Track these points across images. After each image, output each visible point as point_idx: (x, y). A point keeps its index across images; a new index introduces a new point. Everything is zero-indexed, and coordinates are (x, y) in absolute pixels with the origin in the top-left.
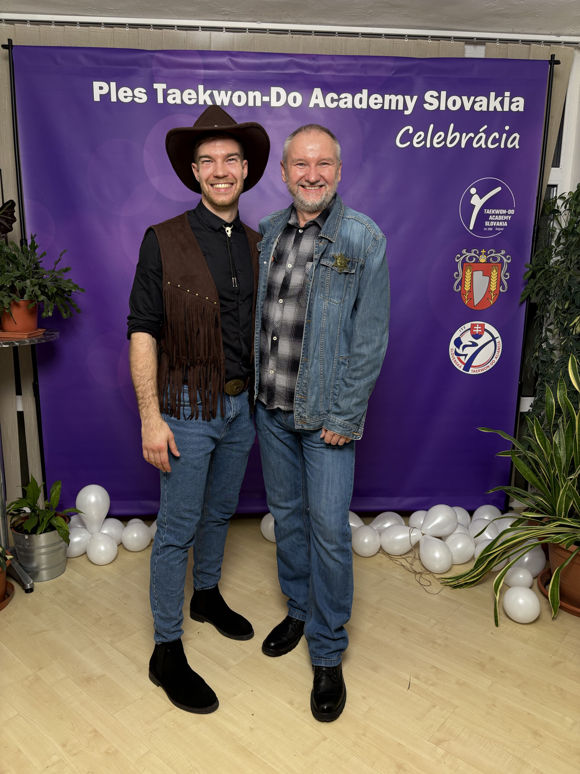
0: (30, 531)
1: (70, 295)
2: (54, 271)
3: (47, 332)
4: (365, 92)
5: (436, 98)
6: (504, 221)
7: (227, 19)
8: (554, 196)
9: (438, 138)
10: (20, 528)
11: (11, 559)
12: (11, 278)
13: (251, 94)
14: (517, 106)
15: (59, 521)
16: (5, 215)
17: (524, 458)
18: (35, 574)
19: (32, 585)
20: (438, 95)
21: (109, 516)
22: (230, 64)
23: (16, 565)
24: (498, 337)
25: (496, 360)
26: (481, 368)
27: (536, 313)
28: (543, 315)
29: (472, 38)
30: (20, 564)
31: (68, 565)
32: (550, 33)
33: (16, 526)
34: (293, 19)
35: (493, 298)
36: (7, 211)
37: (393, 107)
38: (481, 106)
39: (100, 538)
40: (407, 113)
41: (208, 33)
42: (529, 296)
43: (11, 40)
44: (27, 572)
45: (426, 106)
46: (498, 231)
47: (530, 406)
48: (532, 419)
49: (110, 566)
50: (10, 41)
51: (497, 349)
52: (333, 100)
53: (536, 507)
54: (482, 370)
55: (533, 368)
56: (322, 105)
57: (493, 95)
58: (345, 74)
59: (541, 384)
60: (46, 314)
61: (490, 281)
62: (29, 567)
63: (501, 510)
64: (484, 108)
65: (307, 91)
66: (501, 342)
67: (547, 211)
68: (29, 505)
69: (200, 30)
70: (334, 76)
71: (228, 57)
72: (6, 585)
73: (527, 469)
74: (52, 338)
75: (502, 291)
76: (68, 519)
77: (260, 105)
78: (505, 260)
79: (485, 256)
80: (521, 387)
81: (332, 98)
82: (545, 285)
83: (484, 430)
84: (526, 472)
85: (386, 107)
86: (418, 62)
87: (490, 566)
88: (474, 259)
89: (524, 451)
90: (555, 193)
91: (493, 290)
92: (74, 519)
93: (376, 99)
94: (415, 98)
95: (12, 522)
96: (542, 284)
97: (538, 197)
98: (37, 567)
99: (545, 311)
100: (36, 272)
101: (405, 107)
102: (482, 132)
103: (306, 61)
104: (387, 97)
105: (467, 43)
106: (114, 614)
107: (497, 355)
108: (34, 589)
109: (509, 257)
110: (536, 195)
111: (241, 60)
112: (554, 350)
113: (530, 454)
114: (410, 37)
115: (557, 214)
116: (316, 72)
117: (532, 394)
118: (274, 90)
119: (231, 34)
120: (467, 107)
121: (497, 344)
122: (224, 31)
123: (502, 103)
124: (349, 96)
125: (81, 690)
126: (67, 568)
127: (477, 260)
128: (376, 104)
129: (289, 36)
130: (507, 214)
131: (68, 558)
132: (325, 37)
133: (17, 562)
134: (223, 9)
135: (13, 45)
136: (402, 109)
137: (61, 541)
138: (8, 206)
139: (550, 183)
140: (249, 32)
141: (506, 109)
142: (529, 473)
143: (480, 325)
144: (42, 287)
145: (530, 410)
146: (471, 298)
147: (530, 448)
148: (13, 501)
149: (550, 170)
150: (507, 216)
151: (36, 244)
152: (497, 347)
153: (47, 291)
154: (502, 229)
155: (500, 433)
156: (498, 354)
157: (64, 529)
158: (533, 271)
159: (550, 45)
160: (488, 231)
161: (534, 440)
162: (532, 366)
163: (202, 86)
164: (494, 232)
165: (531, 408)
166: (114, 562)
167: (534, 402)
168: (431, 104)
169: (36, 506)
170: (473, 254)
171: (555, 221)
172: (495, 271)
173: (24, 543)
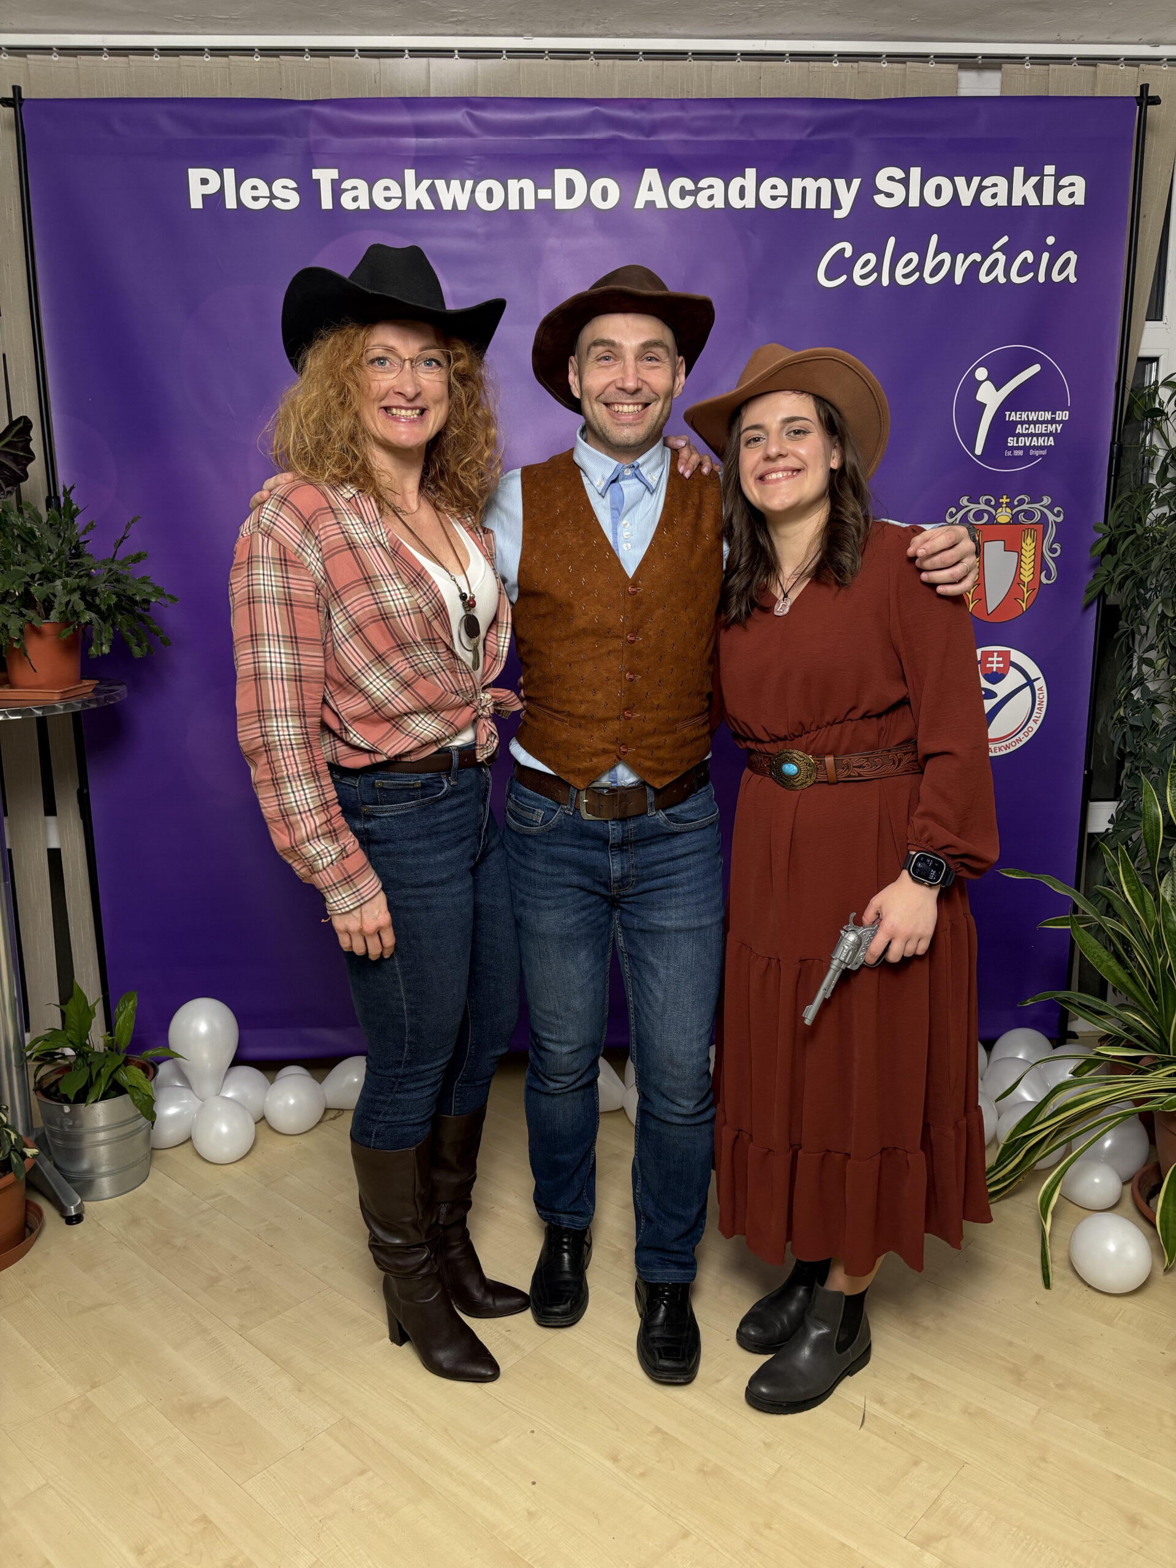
0: (72, 1098)
1: (148, 610)
2: (113, 561)
3: (101, 687)
4: (751, 173)
5: (900, 181)
6: (1048, 435)
7: (463, 32)
8: (1153, 380)
9: (906, 265)
10: (53, 1089)
11: (34, 1156)
12: (23, 577)
13: (513, 185)
14: (1072, 195)
15: (132, 1075)
16: (13, 449)
17: (1098, 931)
18: (85, 1185)
19: (80, 1207)
20: (904, 176)
21: (238, 1061)
22: (469, 124)
23: (47, 1167)
24: (1039, 678)
25: (1036, 727)
26: (1004, 744)
27: (1118, 625)
28: (1132, 630)
29: (974, 56)
30: (56, 1166)
31: (155, 1163)
32: (1136, 39)
33: (45, 1086)
34: (599, 27)
35: (1026, 596)
36: (15, 440)
37: (811, 204)
38: (994, 196)
39: (219, 1107)
40: (839, 214)
41: (424, 60)
42: (1103, 590)
43: (19, 88)
44: (69, 1180)
45: (881, 200)
46: (1035, 458)
47: (1110, 822)
48: (1115, 849)
49: (240, 1166)
50: (17, 90)
51: (1037, 703)
52: (683, 193)
53: (1125, 1034)
54: (1007, 747)
55: (1113, 742)
56: (661, 204)
57: (1019, 172)
58: (710, 138)
59: (1132, 774)
60: (97, 651)
61: (1020, 561)
62: (72, 1170)
63: (1050, 1039)
64: (1002, 201)
65: (630, 177)
66: (1045, 689)
67: (1139, 413)
68: (71, 1042)
69: (407, 56)
70: (686, 142)
71: (464, 110)
72: (27, 1209)
73: (1104, 954)
74: (111, 698)
75: (1045, 581)
76: (151, 1070)
77: (533, 207)
78: (1051, 517)
79: (1008, 510)
80: (1088, 781)
81: (682, 188)
82: (1136, 567)
83: (1013, 874)
84: (1102, 962)
85: (796, 204)
86: (861, 108)
87: (1030, 1160)
88: (986, 517)
89: (1099, 917)
90: (1154, 373)
91: (1026, 580)
92: (164, 1069)
93: (774, 187)
94: (856, 182)
95: (38, 1078)
96: (1130, 565)
97: (1118, 384)
98: (91, 1171)
99: (1138, 620)
100: (76, 565)
101: (836, 203)
102: (997, 250)
103: (627, 114)
104: (797, 183)
105: (963, 67)
106: (247, 1268)
107: (1038, 715)
108: (84, 1215)
109: (1059, 512)
110: (1115, 380)
111: (490, 115)
112: (1158, 703)
113: (1110, 923)
114: (844, 57)
115: (1159, 419)
116: (648, 135)
117: (1112, 796)
118: (561, 175)
119: (472, 62)
120: (966, 200)
121: (1037, 692)
122: (456, 56)
123: (1039, 189)
124: (718, 183)
125: (176, 1430)
126: (153, 1171)
127: (992, 518)
128: (774, 198)
129: (591, 62)
130: (1053, 421)
131: (153, 1149)
132: (666, 62)
133: (50, 1160)
134: (454, 10)
135: (23, 97)
136: (829, 207)
137: (137, 1117)
138: (16, 428)
139: (1143, 353)
140: (509, 57)
141: (1048, 200)
142: (1110, 963)
143: (1000, 654)
144: (88, 595)
145: (1108, 829)
146: (981, 598)
147: (1109, 910)
148: (40, 1035)
149: (1143, 325)
150: (1054, 426)
151: (74, 507)
152: (1037, 699)
153: (98, 601)
154: (1044, 453)
155: (1045, 879)
156: (1040, 714)
157: (143, 1091)
158: (1110, 539)
159: (1138, 66)
160: (1013, 457)
161: (1118, 893)
162: (1112, 737)
163: (413, 171)
164: (1027, 458)
165: (1111, 826)
166: (248, 1158)
167: (1117, 813)
168: (890, 195)
169: (85, 1045)
170: (983, 507)
171: (1156, 432)
172: (1029, 540)
173: (62, 1121)
